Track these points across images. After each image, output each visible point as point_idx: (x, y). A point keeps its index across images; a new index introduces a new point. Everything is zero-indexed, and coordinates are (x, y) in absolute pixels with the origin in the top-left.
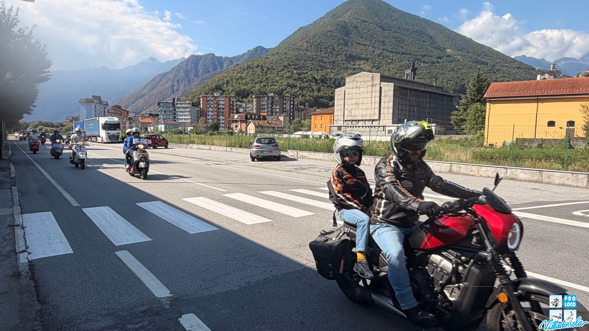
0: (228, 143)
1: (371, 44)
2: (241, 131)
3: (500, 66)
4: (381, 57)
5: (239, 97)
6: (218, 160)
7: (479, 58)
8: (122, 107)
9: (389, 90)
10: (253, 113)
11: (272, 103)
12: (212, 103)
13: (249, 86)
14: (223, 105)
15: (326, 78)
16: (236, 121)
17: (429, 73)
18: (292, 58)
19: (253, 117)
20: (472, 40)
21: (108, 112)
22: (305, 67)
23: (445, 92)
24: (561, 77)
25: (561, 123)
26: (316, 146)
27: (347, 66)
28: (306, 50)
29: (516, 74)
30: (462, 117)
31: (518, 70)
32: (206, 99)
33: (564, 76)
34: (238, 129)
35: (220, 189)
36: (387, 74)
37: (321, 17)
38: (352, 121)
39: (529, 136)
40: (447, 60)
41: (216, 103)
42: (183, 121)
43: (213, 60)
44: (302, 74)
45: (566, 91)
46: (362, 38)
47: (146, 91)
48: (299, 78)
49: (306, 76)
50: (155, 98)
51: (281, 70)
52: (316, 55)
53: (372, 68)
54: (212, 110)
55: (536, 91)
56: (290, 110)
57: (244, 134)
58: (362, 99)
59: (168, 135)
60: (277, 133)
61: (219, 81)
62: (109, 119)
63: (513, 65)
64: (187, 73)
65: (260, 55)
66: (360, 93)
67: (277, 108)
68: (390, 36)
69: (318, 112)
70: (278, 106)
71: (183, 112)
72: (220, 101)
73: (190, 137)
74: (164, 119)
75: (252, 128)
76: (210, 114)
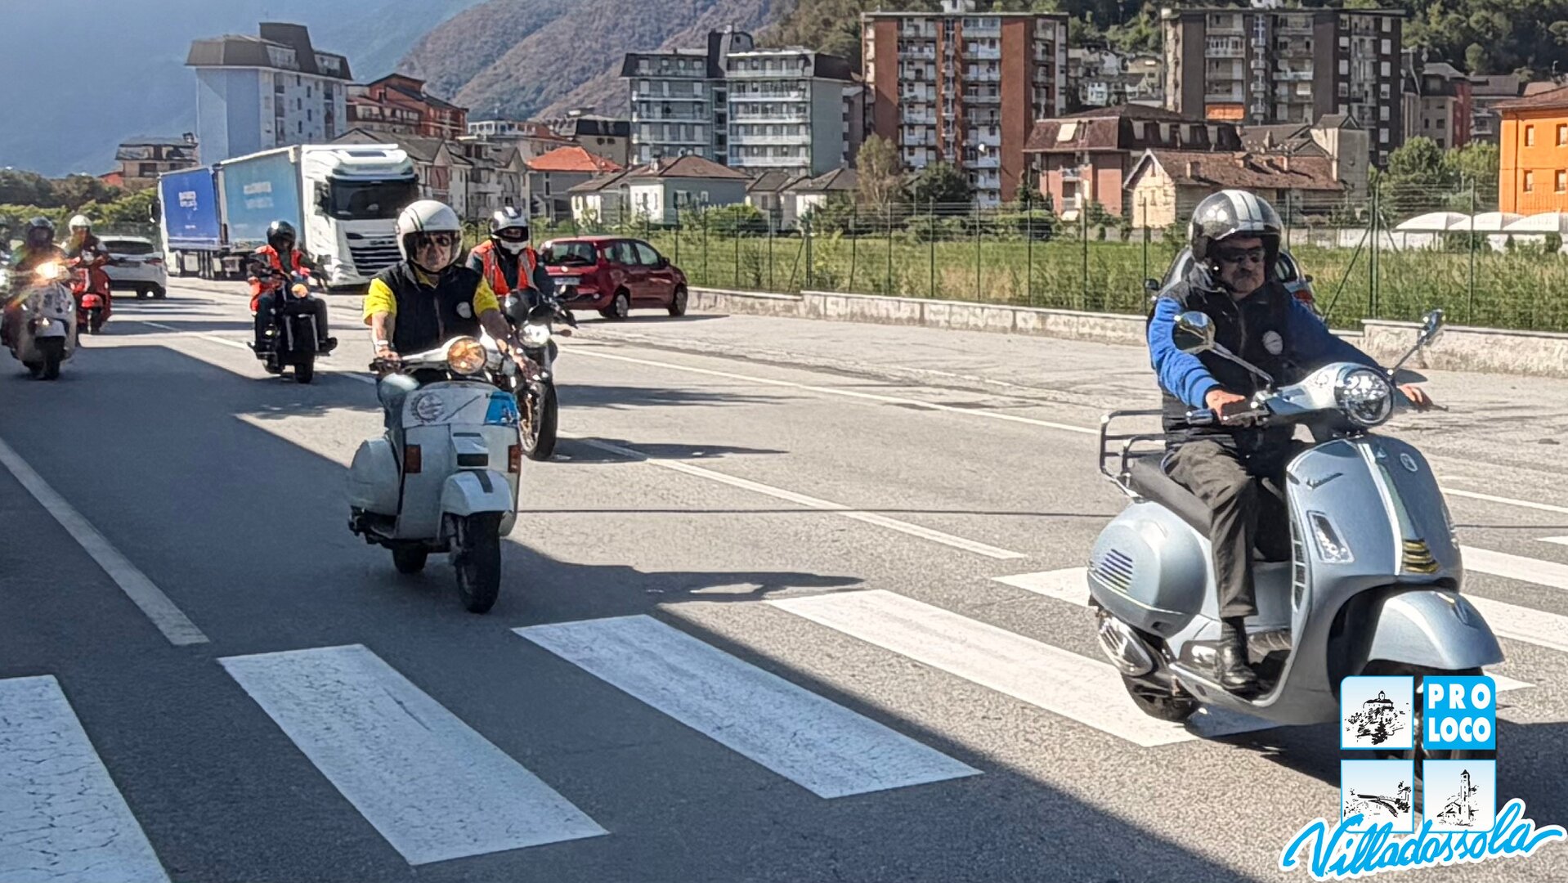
0: (1024, 284)
2: (1095, 214)
5: (1082, 18)
6: (971, 380)
8: (424, 87)
10: (1162, 110)
11: (1274, 50)
12: (929, 53)
14: (992, 63)
16: (1069, 159)
19: (1164, 129)
21: (351, 114)
26: (1530, 297)
32: (896, 33)
34: (1079, 205)
35: (982, 549)
41: (950, 53)
42: (769, 161)
50: (608, 32)
54: (932, 97)
56: (1376, 88)
57: (1113, 234)
59: (687, 240)
60: (1303, 226)
62: (353, 154)
67: (1303, 80)
69: (1539, 102)
70: (1308, 65)
71: (765, 109)
72: (974, 41)
73: (809, 255)
74: (659, 153)
75: (1159, 194)
76: (921, 116)
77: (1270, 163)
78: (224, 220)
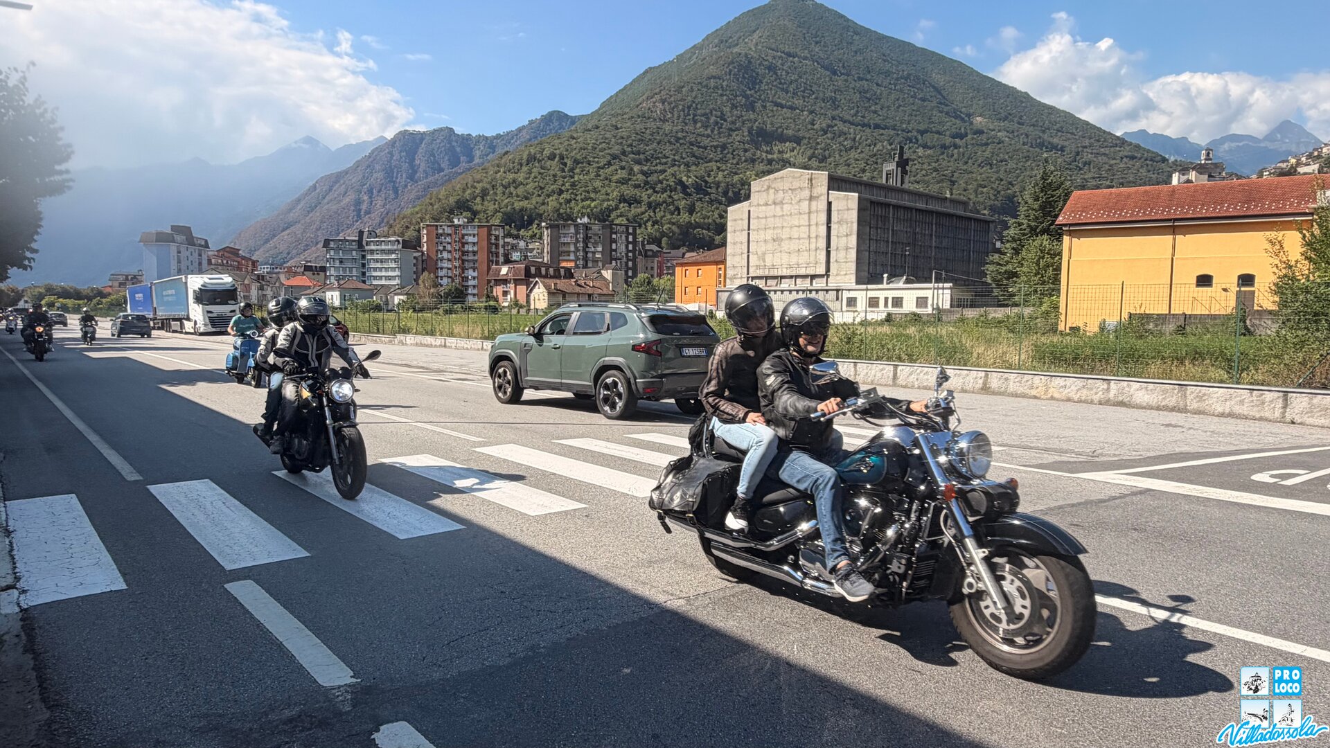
0: (486, 332)
1: (805, 106)
2: (516, 304)
3: (1092, 153)
4: (829, 135)
5: (510, 226)
6: (464, 369)
7: (1046, 137)
8: (240, 252)
9: (848, 209)
10: (542, 262)
11: (587, 239)
12: (448, 239)
13: (534, 201)
14: (474, 243)
15: (706, 182)
16: (505, 282)
17: (936, 170)
18: (629, 137)
19: (543, 270)
20: (1028, 95)
21: (210, 262)
22: (658, 158)
23: (971, 211)
24: (1224, 178)
25: (1226, 279)
27: (754, 155)
28: (660, 119)
29: (1125, 172)
30: (1010, 267)
31: (1131, 162)
32: (435, 232)
33: (1231, 175)
34: (509, 300)
35: (468, 437)
36: (842, 173)
37: (693, 45)
38: (767, 278)
39: (1156, 308)
40: (974, 141)
41: (457, 239)
42: (383, 282)
43: (450, 143)
44: (652, 173)
45: (1235, 208)
46: (787, 93)
47: (297, 214)
48: (646, 183)
49: (661, 178)
50: (317, 230)
51: (605, 165)
52: (683, 131)
53: (810, 159)
54: (450, 257)
55: (1170, 208)
56: (627, 255)
57: (523, 311)
58: (788, 229)
59: (349, 314)
61: (464, 190)
62: (210, 279)
63: (1120, 151)
64: (390, 173)
65: (556, 132)
66: (783, 215)
67: (598, 251)
68: (848, 87)
69: (691, 260)
70: (600, 245)
71: (382, 261)
72: (467, 235)
73: (399, 319)
74: (338, 279)
75: (541, 295)
76: (445, 264)
77: (585, 283)
78: (155, 306)
